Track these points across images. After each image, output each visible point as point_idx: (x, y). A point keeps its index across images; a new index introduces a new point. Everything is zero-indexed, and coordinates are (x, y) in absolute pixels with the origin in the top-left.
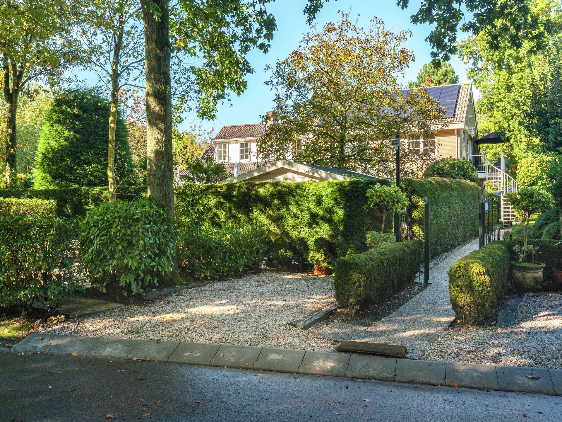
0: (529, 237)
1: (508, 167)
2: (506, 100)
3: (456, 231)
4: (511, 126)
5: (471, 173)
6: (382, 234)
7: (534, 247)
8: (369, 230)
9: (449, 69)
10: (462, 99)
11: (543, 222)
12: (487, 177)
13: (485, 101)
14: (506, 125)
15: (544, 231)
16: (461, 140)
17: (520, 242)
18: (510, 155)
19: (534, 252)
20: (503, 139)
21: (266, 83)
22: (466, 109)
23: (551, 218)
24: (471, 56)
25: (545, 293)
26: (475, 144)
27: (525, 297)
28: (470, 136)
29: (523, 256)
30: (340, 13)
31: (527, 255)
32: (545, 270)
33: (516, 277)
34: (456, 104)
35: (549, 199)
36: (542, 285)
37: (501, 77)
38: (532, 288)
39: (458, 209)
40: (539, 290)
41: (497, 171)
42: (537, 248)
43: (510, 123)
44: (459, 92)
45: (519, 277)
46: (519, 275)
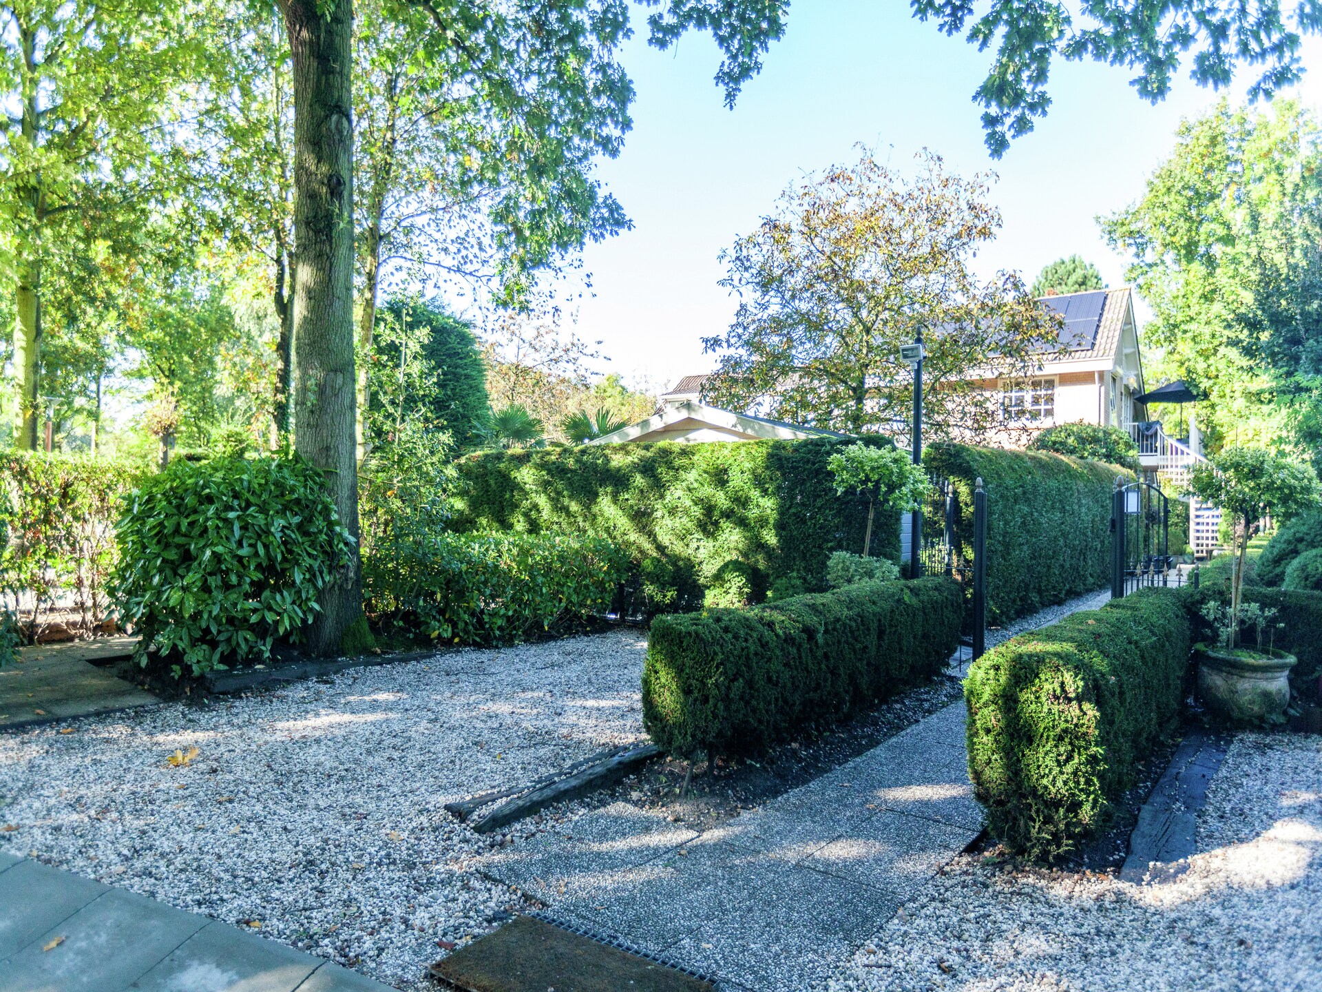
0: (1249, 581)
1: (1206, 447)
2: (1203, 318)
3: (1082, 563)
4: (1212, 368)
5: (1123, 453)
6: (866, 558)
7: (1262, 609)
8: (839, 547)
9: (1090, 272)
10: (1110, 316)
11: (1284, 546)
12: (1161, 463)
13: (1160, 322)
14: (1201, 366)
15: (1289, 570)
16: (1107, 394)
17: (1221, 593)
18: (1209, 423)
19: (1262, 623)
20: (1195, 393)
21: (722, 283)
22: (1117, 333)
23: (1307, 537)
24: (1132, 241)
25: (1295, 739)
26: (1139, 404)
27: (1234, 748)
28: (1127, 387)
29: (1229, 631)
30: (858, 146)
31: (1241, 630)
32: (1296, 674)
33: (1209, 688)
34: (1098, 326)
35: (1310, 480)
36: (1285, 713)
37: (1192, 273)
38: (1256, 722)
39: (1086, 518)
40: (1275, 728)
41: (1182, 453)
42: (1271, 612)
43: (1210, 362)
44: (1104, 304)
45: (1217, 688)
46: (1217, 681)
